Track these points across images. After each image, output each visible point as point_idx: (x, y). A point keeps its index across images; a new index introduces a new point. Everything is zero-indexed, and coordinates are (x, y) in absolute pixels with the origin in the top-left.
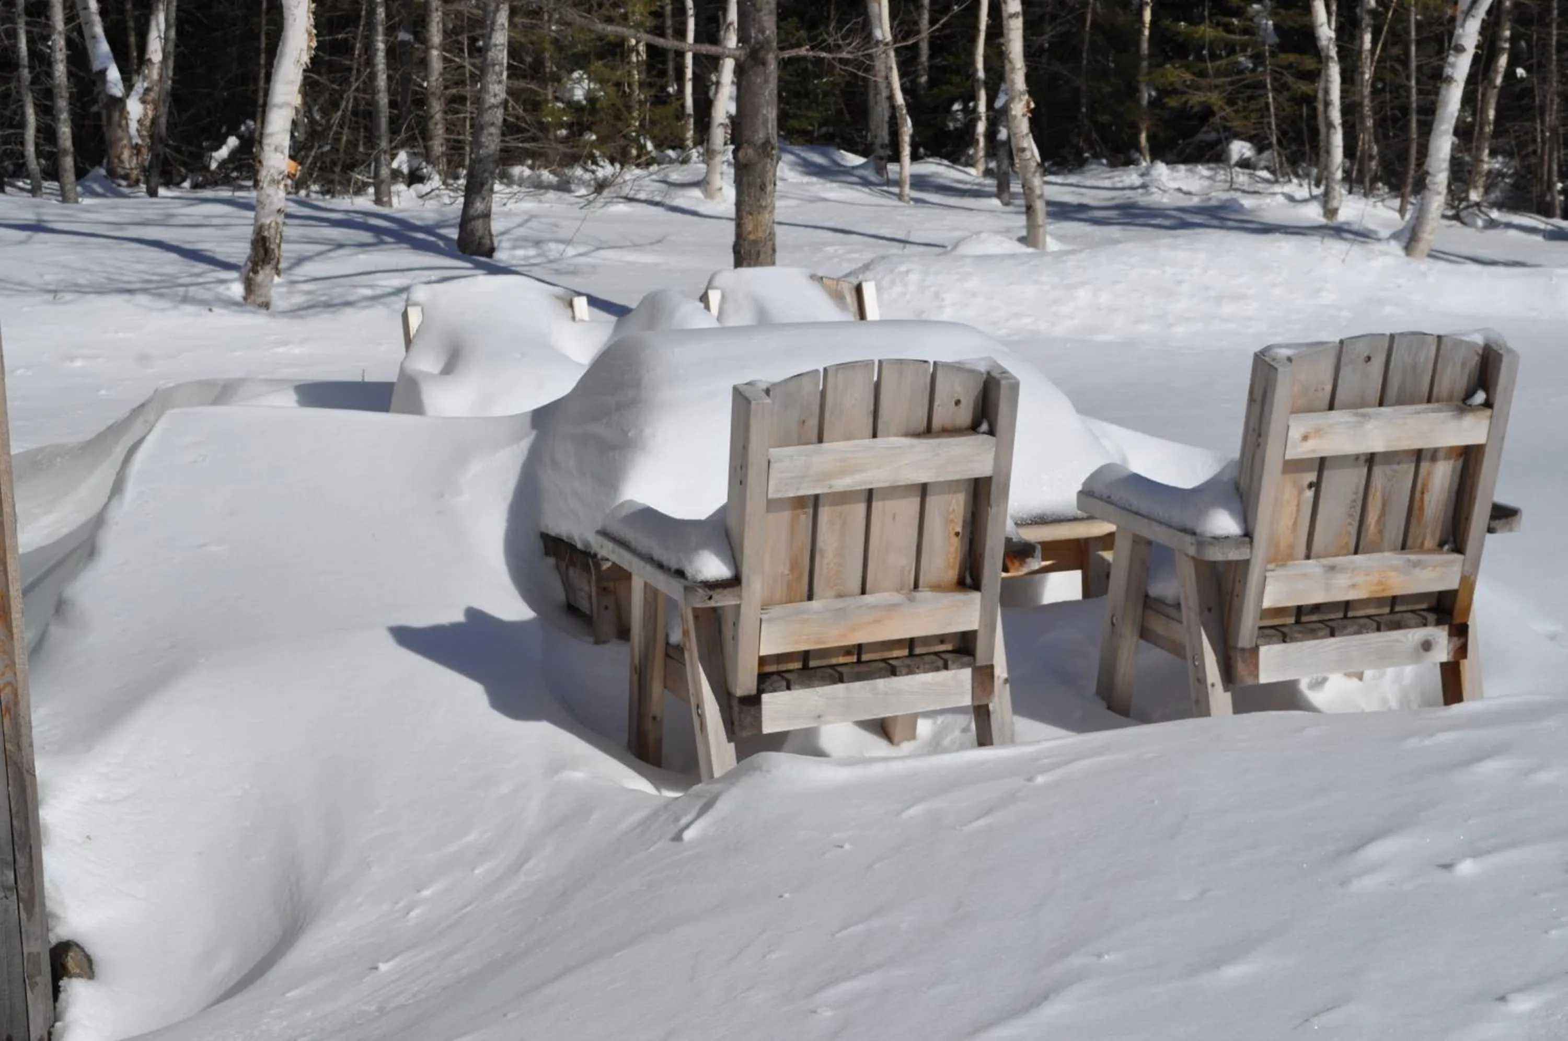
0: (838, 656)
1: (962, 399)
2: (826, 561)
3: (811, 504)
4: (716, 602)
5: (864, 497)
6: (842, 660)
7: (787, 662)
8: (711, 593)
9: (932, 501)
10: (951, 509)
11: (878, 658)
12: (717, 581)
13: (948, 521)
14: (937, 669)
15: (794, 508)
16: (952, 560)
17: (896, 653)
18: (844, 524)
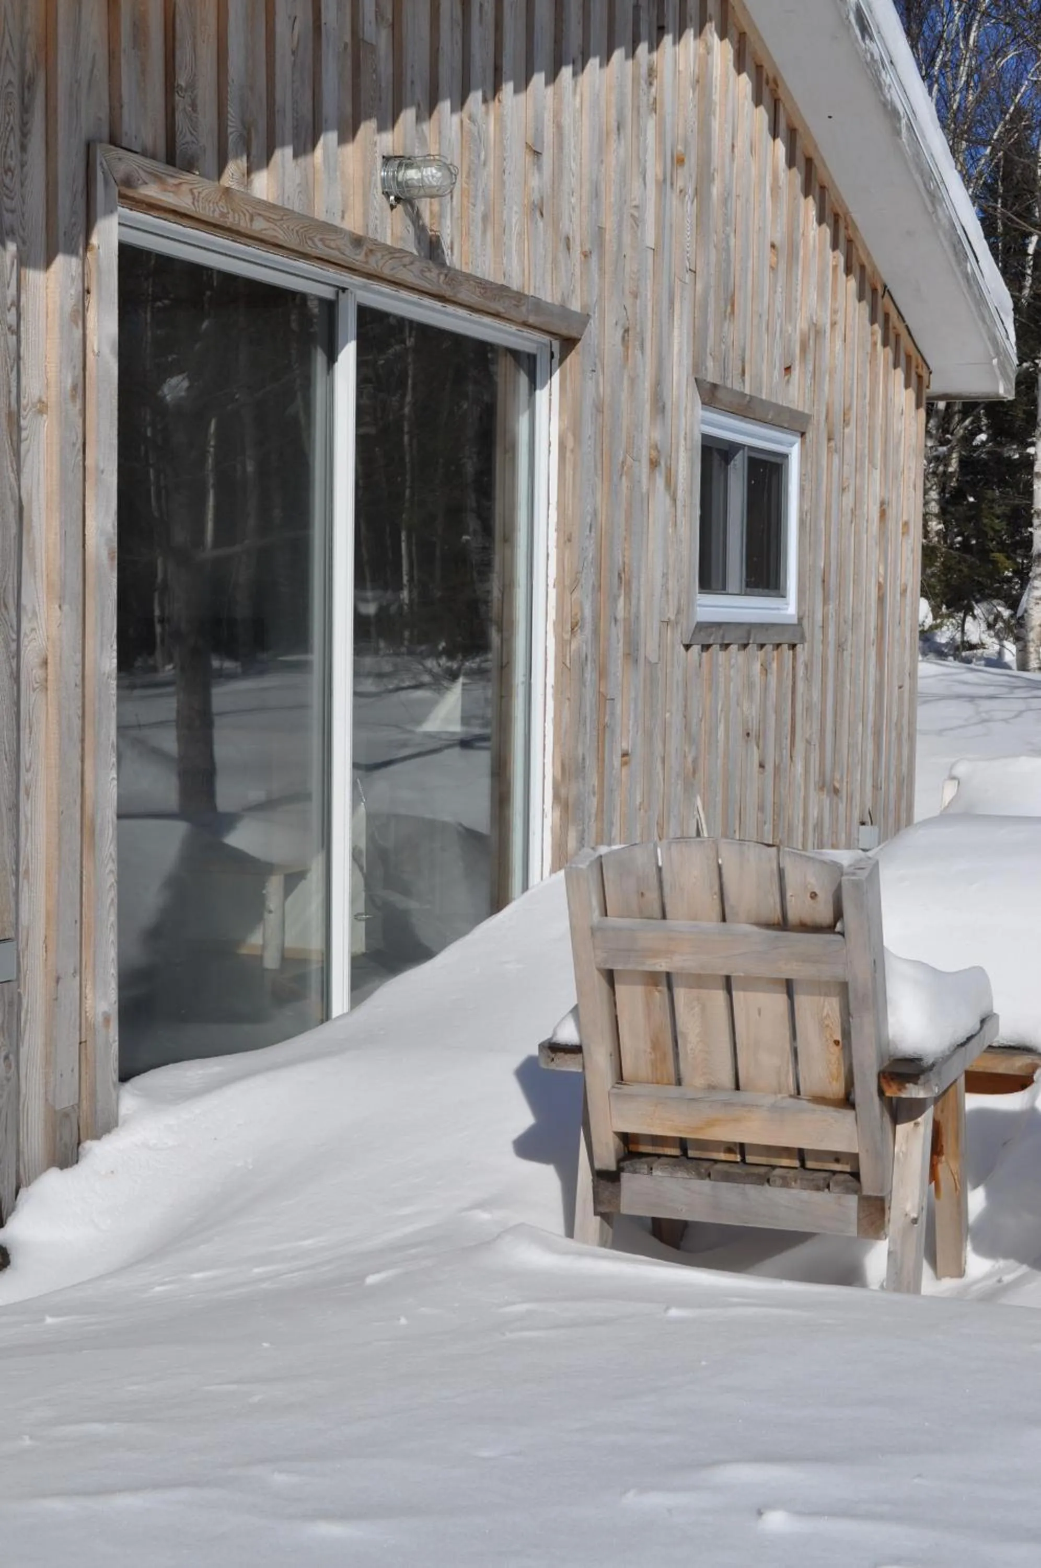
0: (719, 1152)
1: (817, 892)
2: (689, 1047)
3: (664, 982)
4: (557, 1066)
5: (722, 983)
6: (722, 1156)
7: (663, 1146)
8: (553, 1055)
9: (802, 1000)
10: (825, 1014)
11: (765, 1163)
12: (567, 1045)
13: (824, 1026)
14: (818, 1189)
15: (646, 984)
16: (835, 1071)
17: (785, 1162)
18: (703, 1008)
